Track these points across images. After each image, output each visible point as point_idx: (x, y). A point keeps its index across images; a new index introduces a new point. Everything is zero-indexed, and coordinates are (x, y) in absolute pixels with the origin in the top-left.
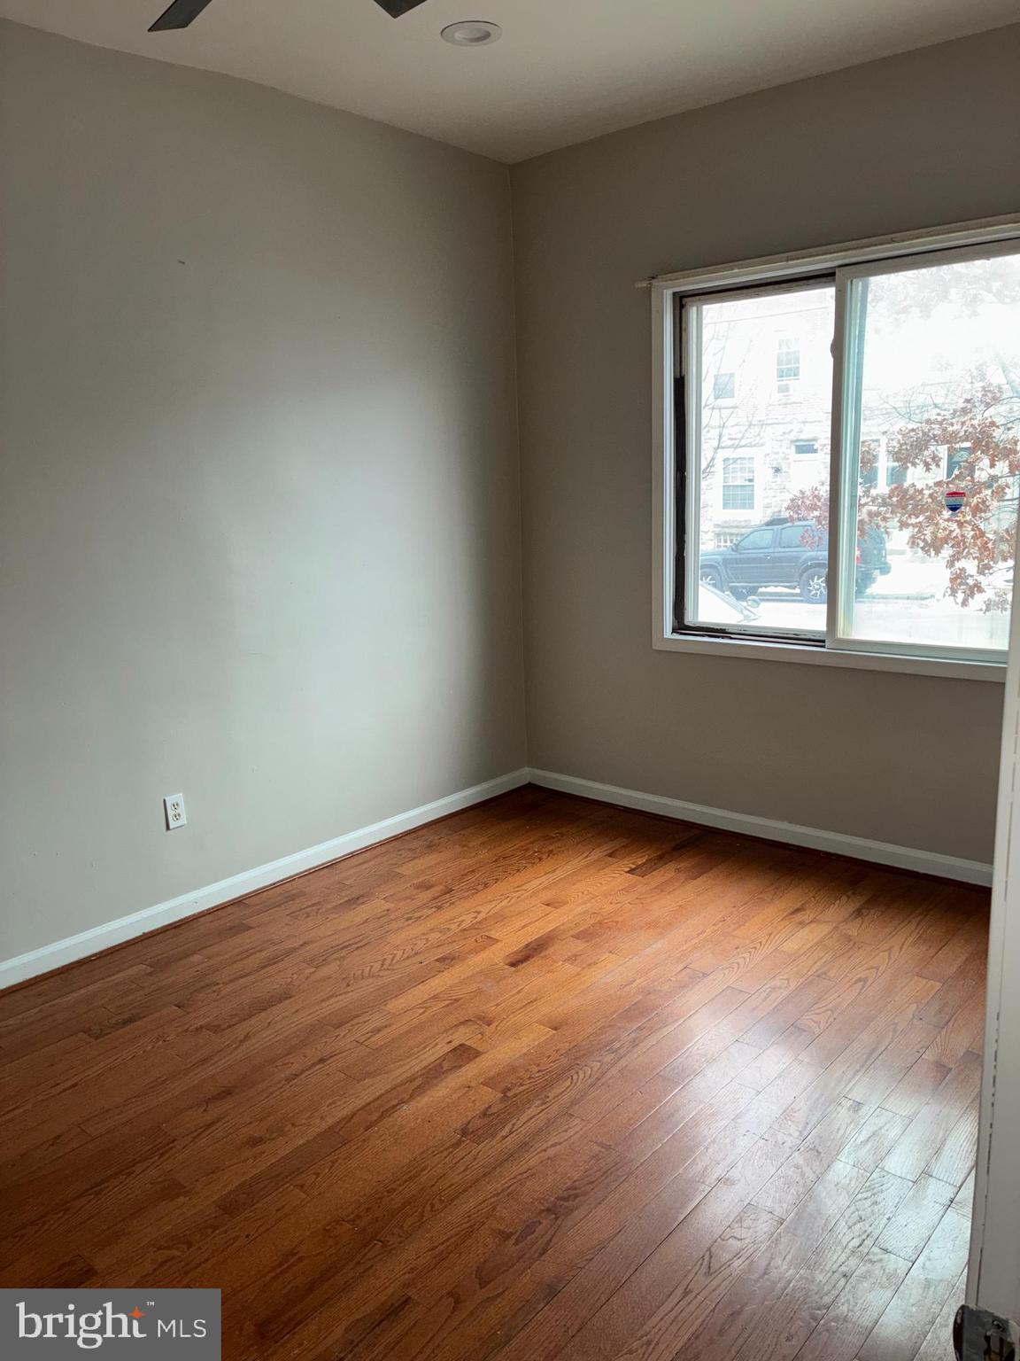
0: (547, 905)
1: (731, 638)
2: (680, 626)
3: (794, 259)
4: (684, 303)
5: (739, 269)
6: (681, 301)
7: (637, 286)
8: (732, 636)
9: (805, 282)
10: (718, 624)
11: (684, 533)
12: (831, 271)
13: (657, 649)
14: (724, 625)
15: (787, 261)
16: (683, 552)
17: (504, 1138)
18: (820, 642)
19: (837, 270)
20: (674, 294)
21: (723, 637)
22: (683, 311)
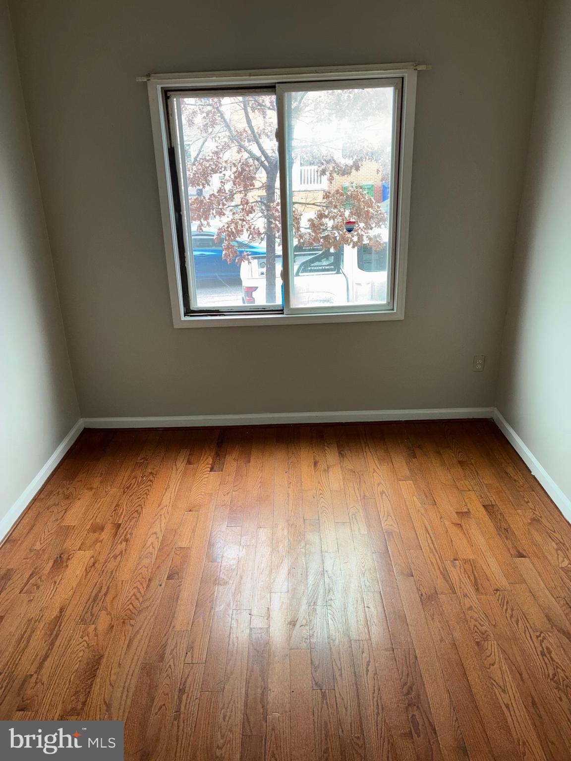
0: (190, 511)
1: (225, 315)
2: (189, 312)
3: (254, 76)
4: (168, 95)
5: (217, 77)
6: (166, 94)
7: (137, 81)
8: (224, 313)
9: (254, 90)
10: (214, 307)
11: (184, 252)
12: (274, 85)
13: (177, 328)
14: (217, 307)
15: (250, 76)
16: (185, 264)
17: (341, 675)
18: (281, 311)
19: (277, 85)
20: (162, 88)
21: (220, 315)
22: (169, 101)
